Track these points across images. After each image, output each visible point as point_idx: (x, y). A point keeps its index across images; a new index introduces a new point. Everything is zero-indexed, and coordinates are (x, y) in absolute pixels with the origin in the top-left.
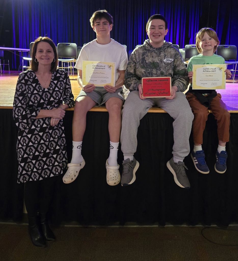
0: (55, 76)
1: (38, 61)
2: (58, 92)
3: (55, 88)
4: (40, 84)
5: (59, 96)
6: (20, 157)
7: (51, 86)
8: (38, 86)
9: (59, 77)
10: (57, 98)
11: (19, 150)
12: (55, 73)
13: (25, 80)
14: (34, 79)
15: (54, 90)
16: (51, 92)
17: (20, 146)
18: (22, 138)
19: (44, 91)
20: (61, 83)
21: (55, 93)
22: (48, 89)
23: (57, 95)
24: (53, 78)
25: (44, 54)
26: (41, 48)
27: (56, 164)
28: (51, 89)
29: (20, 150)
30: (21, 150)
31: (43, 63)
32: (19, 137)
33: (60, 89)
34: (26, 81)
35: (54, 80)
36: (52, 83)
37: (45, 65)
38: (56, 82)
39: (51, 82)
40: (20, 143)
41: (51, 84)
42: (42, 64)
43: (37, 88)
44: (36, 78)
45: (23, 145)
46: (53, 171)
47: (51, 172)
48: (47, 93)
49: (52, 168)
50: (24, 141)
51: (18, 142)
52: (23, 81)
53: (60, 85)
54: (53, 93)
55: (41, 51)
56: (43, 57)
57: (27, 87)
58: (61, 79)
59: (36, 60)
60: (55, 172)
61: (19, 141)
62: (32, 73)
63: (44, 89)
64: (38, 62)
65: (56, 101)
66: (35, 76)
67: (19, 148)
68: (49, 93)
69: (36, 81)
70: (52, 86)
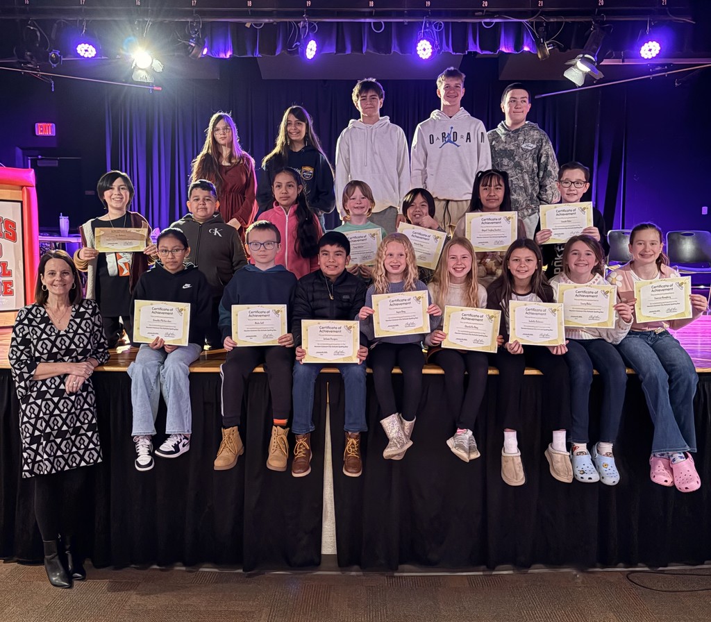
0: (77, 311)
1: (48, 288)
2: (83, 336)
3: (77, 329)
4: (52, 324)
5: (85, 343)
6: (26, 437)
7: (70, 326)
8: (49, 327)
9: (84, 313)
10: (81, 345)
11: (23, 427)
12: (77, 307)
13: (29, 319)
14: (42, 316)
15: (75, 333)
16: (71, 335)
17: (25, 419)
18: (29, 407)
19: (58, 335)
20: (87, 322)
21: (77, 337)
22: (65, 331)
23: (81, 340)
24: (73, 314)
25: (57, 277)
26: (53, 269)
27: (91, 446)
28: (71, 331)
29: (26, 426)
30: (28, 425)
31: (57, 292)
32: (23, 407)
33: (85, 331)
34: (30, 321)
35: (76, 317)
36: (72, 323)
37: (59, 295)
38: (78, 320)
39: (71, 320)
40: (25, 414)
41: (70, 323)
42: (54, 293)
43: (47, 330)
44: (46, 315)
45: (30, 418)
46: (86, 457)
47: (82, 458)
48: (64, 338)
49: (84, 453)
50: (32, 411)
51: (22, 414)
52: (26, 322)
53: (85, 325)
54: (74, 337)
55: (53, 273)
56: (56, 283)
57: (31, 328)
58: (87, 316)
59: (45, 287)
60: (88, 459)
61: (24, 412)
62: (40, 308)
63: (59, 331)
64: (48, 291)
65: (80, 350)
66: (45, 312)
67: (23, 423)
68: (68, 337)
69: (46, 320)
70: (73, 326)
